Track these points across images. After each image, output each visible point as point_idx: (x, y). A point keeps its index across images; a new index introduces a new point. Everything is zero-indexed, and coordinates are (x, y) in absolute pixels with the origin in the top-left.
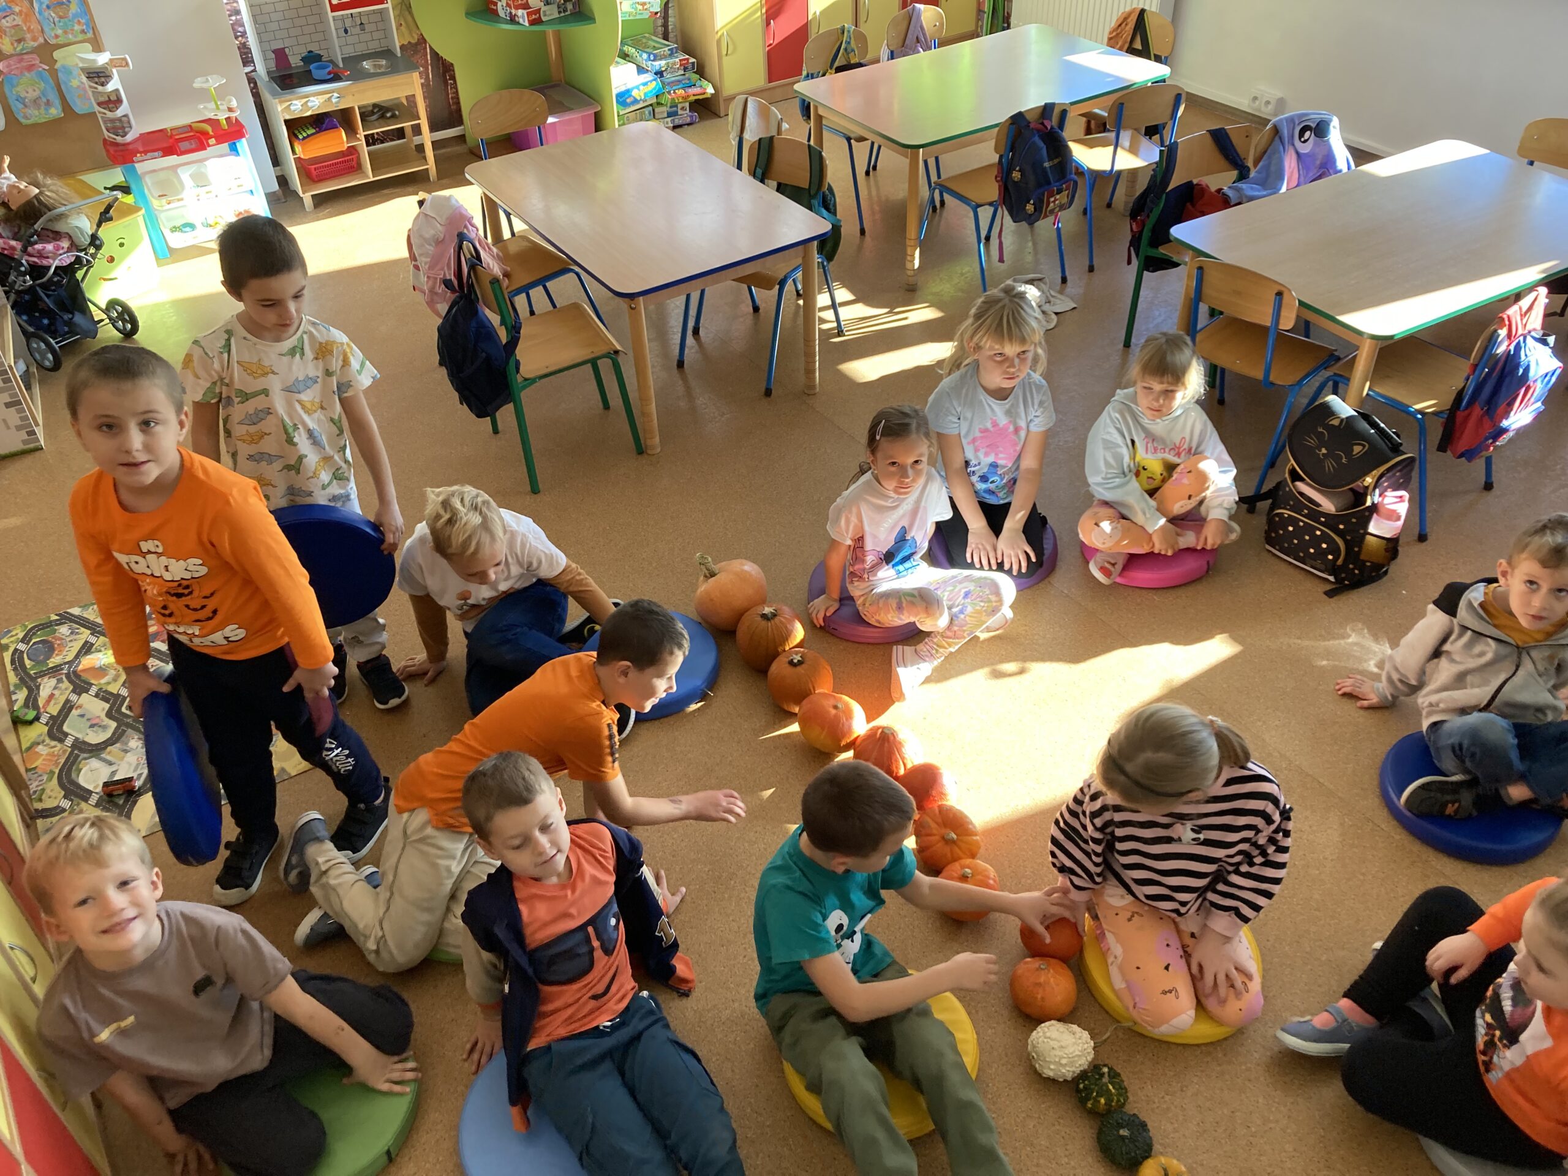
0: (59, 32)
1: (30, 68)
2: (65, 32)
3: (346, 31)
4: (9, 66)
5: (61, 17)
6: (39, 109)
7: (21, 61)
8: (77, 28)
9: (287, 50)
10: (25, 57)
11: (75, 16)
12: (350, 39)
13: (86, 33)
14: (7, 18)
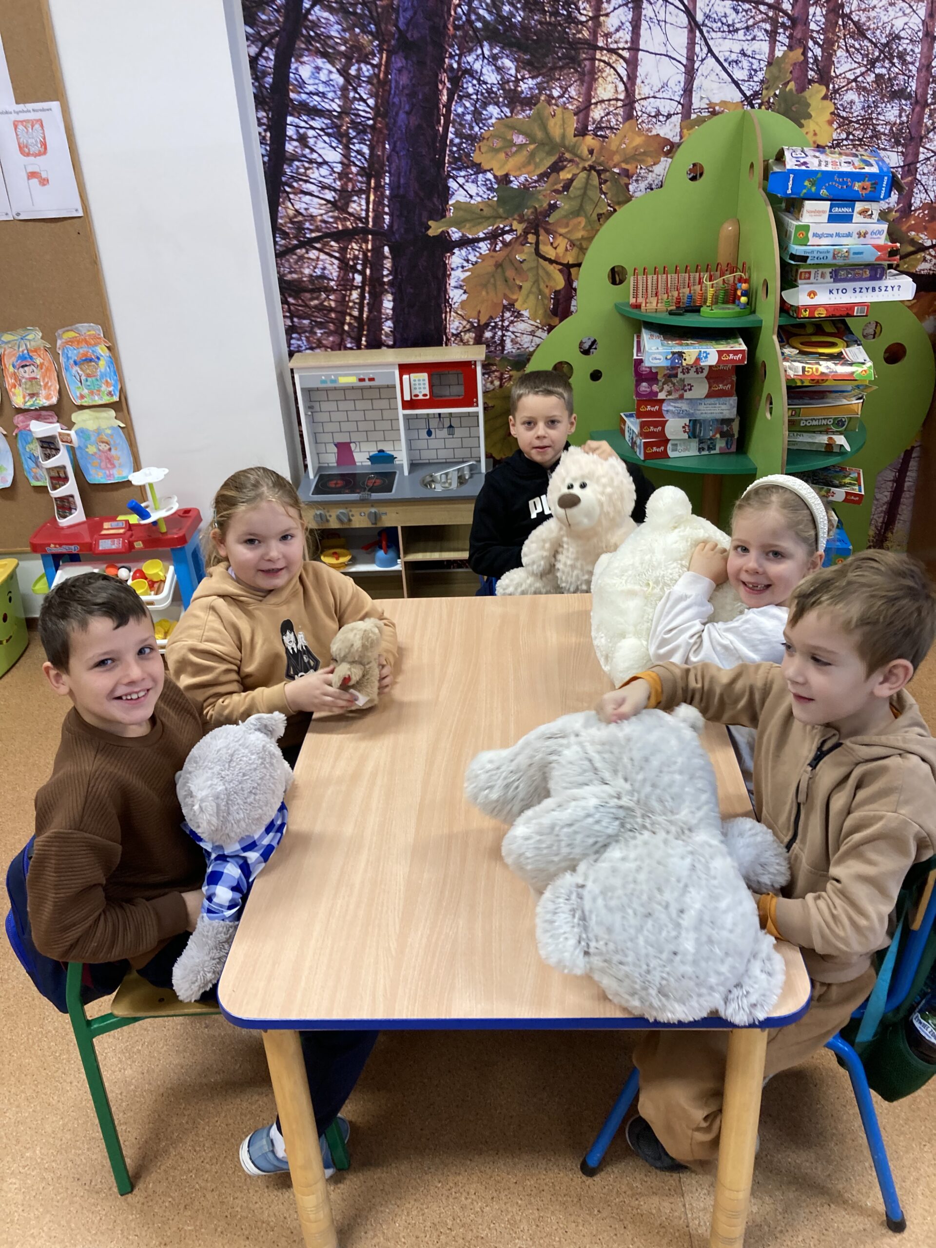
0: (85, 392)
2: (92, 393)
3: (429, 433)
8: (104, 388)
9: (353, 446)
11: (103, 376)
12: (433, 443)
13: (112, 395)
14: (26, 368)
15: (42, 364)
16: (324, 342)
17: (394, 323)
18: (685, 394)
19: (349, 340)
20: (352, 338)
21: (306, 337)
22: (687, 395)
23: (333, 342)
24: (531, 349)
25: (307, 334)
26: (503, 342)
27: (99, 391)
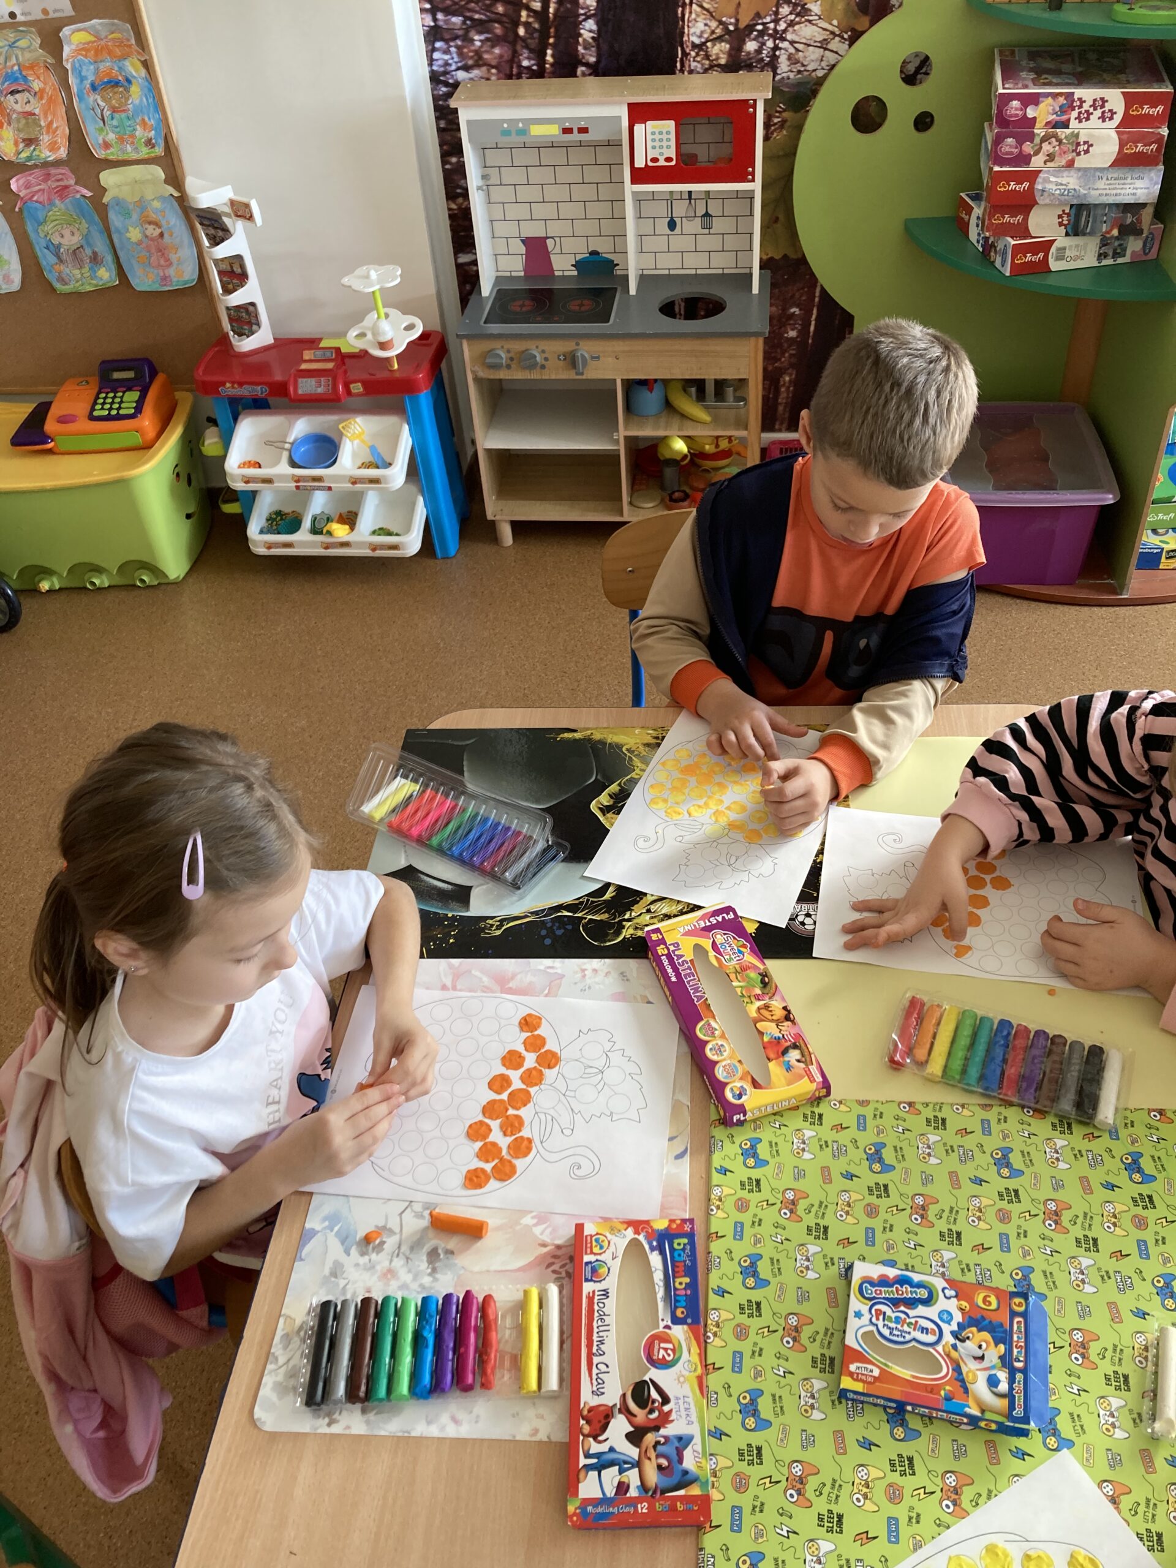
0: (111, 137)
1: (63, 191)
2: (121, 140)
3: (672, 225)
4: (27, 186)
5: (114, 110)
6: (81, 268)
7: (47, 177)
9: (549, 243)
10: (53, 171)
11: (138, 110)
12: (677, 242)
13: (153, 147)
14: (18, 96)
15: (42, 91)
16: (486, 56)
17: (597, 23)
18: (1077, 158)
19: (526, 53)
20: (531, 51)
21: (457, 47)
22: (1081, 162)
23: (501, 56)
24: (820, 73)
25: (459, 43)
26: (774, 58)
27: (133, 136)
